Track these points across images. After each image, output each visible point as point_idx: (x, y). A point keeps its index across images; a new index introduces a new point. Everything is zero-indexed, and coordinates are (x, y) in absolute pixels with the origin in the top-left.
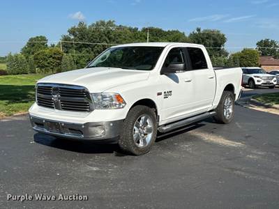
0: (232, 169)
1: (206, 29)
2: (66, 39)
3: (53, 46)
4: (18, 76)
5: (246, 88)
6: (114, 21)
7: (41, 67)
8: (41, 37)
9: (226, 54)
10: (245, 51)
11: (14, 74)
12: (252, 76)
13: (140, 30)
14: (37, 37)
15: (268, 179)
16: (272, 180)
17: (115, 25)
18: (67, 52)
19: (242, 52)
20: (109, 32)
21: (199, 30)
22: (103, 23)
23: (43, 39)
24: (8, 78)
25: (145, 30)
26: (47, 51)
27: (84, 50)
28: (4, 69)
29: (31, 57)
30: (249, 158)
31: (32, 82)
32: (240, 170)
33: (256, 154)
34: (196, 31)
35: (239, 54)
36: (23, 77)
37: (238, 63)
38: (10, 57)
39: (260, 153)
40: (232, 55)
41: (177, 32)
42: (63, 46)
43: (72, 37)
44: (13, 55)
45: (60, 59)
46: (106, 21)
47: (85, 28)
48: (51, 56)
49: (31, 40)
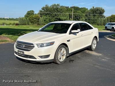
0: (94, 65)
1: (97, 7)
2: (41, 11)
3: (36, 14)
4: (23, 26)
5: (111, 31)
6: (59, 4)
7: (31, 22)
8: (32, 11)
9: (105, 17)
10: (112, 16)
11: (21, 25)
12: (113, 26)
13: (69, 7)
14: (31, 11)
15: (108, 69)
16: (109, 70)
17: (60, 6)
18: (41, 17)
19: (111, 16)
20: (57, 9)
21: (93, 7)
22: (55, 5)
23: (33, 11)
24: (19, 26)
25: (72, 8)
26: (34, 16)
27: (48, 16)
28: (18, 23)
29: (28, 18)
30: (103, 60)
31: (28, 28)
32: (97, 65)
33: (106, 59)
34: (92, 8)
35: (110, 17)
36: (25, 26)
37: (109, 21)
38: (20, 18)
39: (107, 58)
40: (107, 17)
41: (85, 8)
42: (40, 14)
43: (43, 11)
44: (21, 18)
45: (39, 19)
46: (56, 4)
47: (48, 7)
48: (35, 18)
49: (28, 12)
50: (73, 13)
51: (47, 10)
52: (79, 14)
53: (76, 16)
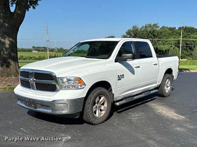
50: (181, 39)
51: (135, 35)
52: (193, 41)
53: (186, 44)
